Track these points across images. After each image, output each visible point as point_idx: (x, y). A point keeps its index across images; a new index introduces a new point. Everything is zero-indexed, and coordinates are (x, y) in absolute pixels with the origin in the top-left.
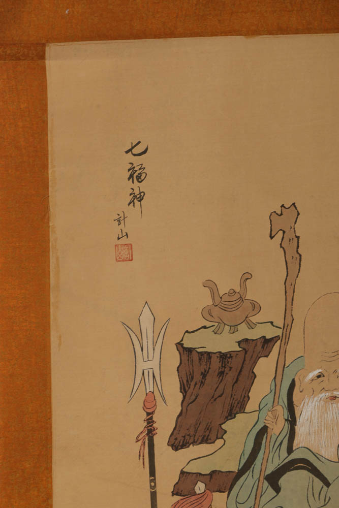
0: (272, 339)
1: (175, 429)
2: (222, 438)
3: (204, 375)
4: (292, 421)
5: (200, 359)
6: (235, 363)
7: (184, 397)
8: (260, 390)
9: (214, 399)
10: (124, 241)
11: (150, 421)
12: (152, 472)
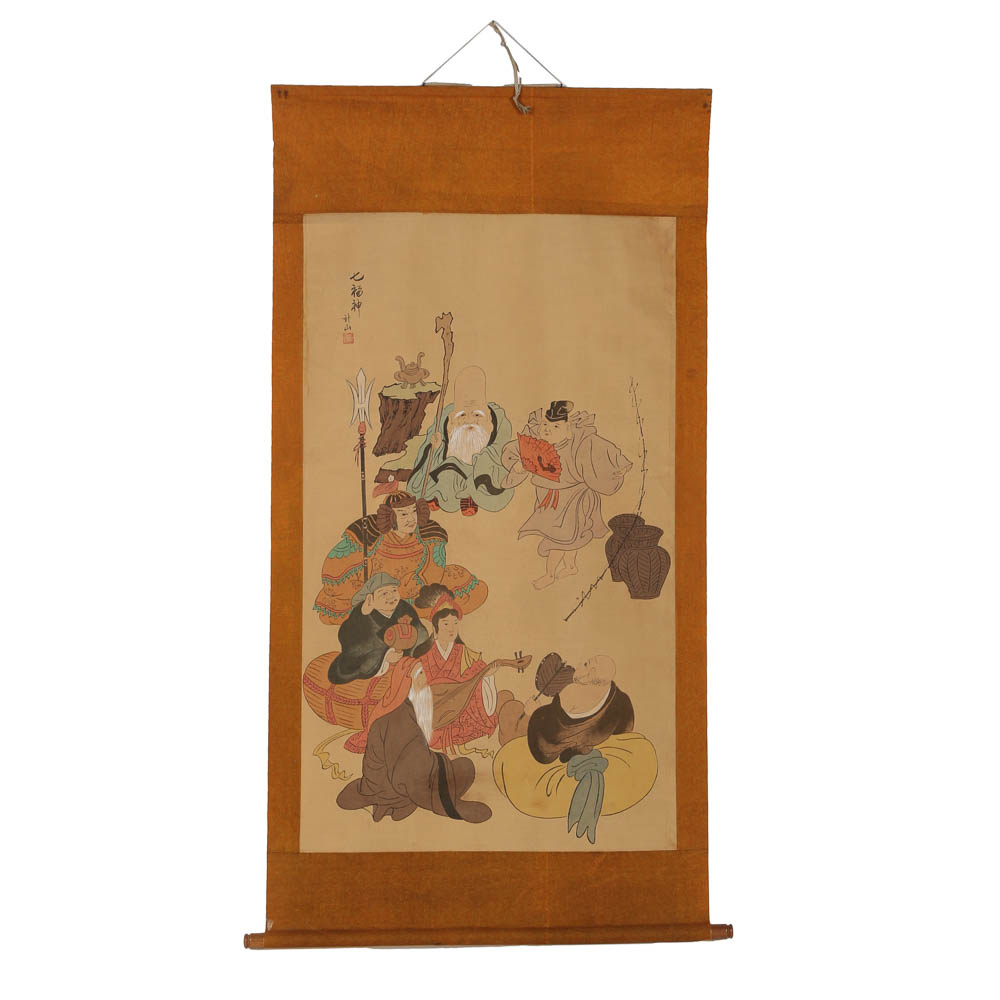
0: (436, 392)
1: (377, 444)
2: (405, 450)
3: (395, 413)
4: (446, 441)
5: (393, 403)
6: (413, 406)
7: (383, 425)
8: (428, 422)
9: (400, 427)
10: (348, 331)
11: (362, 439)
12: (363, 469)
